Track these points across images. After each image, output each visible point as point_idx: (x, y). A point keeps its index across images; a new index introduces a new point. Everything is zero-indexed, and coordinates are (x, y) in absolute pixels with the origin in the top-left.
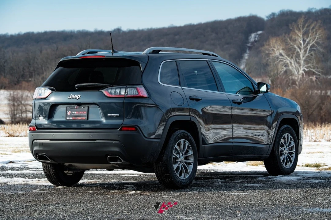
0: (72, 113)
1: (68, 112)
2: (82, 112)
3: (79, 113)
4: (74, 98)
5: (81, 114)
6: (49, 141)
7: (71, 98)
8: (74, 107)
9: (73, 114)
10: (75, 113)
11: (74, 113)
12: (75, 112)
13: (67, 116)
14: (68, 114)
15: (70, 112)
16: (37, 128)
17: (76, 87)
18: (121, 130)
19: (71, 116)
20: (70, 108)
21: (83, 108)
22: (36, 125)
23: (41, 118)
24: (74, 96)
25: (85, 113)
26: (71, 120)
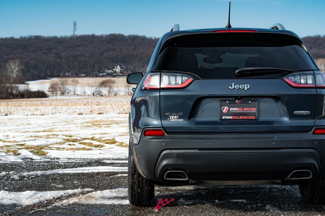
0: (231, 110)
1: (223, 109)
2: (248, 109)
3: (243, 109)
4: (240, 88)
5: (247, 111)
6: (197, 151)
7: (234, 88)
8: (234, 101)
9: (233, 111)
10: (236, 111)
11: (234, 109)
12: (237, 109)
13: (222, 114)
14: (224, 111)
15: (226, 108)
16: (167, 133)
17: (238, 73)
18: (314, 133)
19: (228, 114)
20: (227, 102)
21: (250, 102)
22: (163, 127)
23: (173, 117)
24: (239, 85)
25: (254, 110)
26: (230, 119)
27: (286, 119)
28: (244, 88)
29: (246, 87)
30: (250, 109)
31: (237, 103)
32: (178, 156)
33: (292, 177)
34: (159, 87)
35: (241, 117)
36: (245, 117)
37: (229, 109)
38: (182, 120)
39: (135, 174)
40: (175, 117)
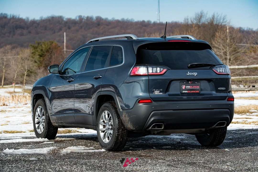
0: (187, 87)
1: (183, 87)
2: (195, 87)
4: (192, 75)
5: (195, 88)
6: (172, 111)
7: (189, 75)
8: (188, 82)
9: (188, 88)
10: (189, 88)
11: (188, 87)
12: (190, 87)
13: (182, 90)
14: (183, 88)
15: (184, 87)
16: (154, 101)
17: (190, 66)
18: (228, 100)
19: (186, 89)
20: (185, 83)
21: (196, 83)
22: (151, 98)
23: (156, 92)
24: (192, 73)
25: (198, 87)
26: (186, 93)
27: (214, 92)
28: (195, 75)
29: (195, 74)
30: (196, 87)
31: (189, 83)
32: (162, 114)
33: (217, 126)
34: (147, 74)
35: (192, 92)
36: (194, 92)
37: (186, 87)
38: (161, 93)
39: (120, 129)
40: (158, 92)
